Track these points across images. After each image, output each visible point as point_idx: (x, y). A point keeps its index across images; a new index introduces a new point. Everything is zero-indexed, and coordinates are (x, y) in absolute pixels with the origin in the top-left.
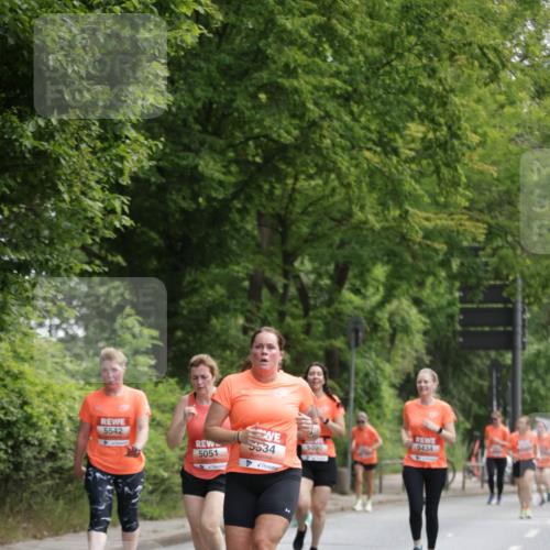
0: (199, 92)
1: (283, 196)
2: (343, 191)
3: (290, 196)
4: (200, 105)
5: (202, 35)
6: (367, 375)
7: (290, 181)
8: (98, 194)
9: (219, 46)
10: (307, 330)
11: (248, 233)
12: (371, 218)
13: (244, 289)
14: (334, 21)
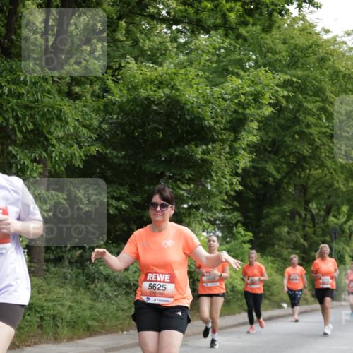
0: (270, 134)
1: (304, 177)
2: (330, 175)
3: (308, 177)
4: (271, 140)
5: (272, 111)
6: (339, 252)
7: (308, 171)
8: (228, 177)
9: (279, 116)
10: (315, 233)
11: (290, 193)
12: (342, 186)
13: (288, 216)
14: (327, 106)
